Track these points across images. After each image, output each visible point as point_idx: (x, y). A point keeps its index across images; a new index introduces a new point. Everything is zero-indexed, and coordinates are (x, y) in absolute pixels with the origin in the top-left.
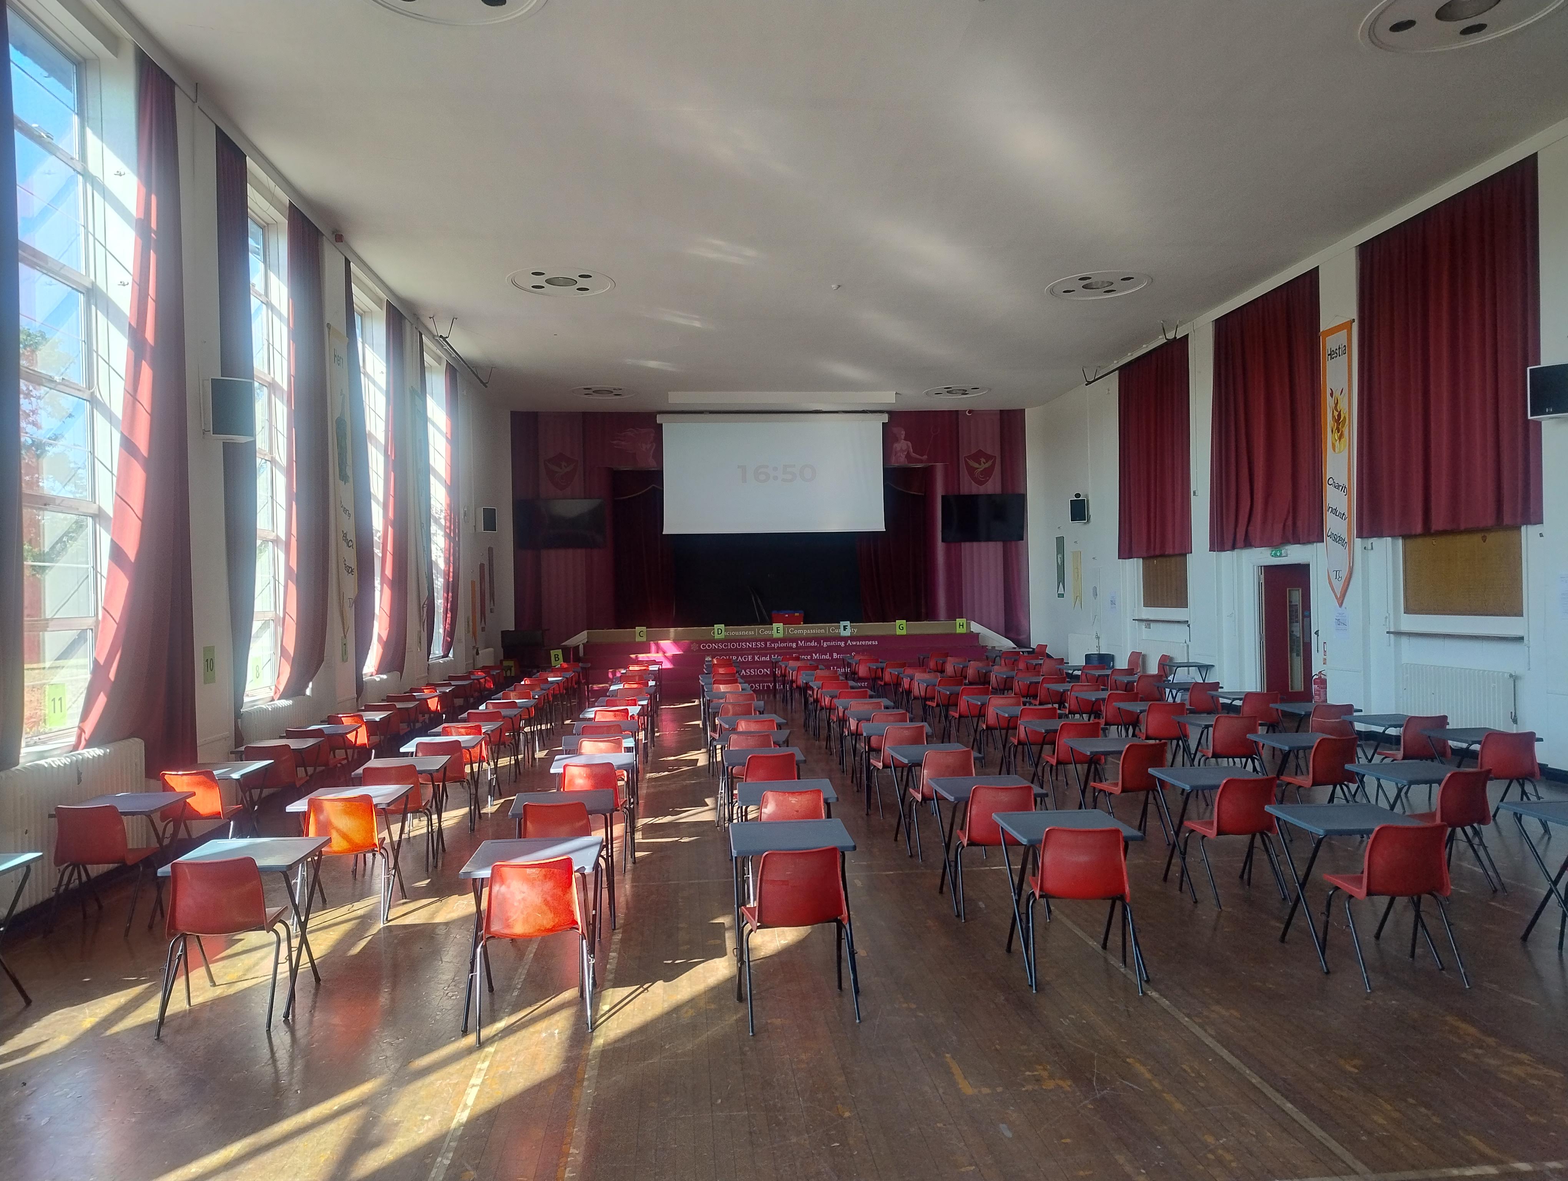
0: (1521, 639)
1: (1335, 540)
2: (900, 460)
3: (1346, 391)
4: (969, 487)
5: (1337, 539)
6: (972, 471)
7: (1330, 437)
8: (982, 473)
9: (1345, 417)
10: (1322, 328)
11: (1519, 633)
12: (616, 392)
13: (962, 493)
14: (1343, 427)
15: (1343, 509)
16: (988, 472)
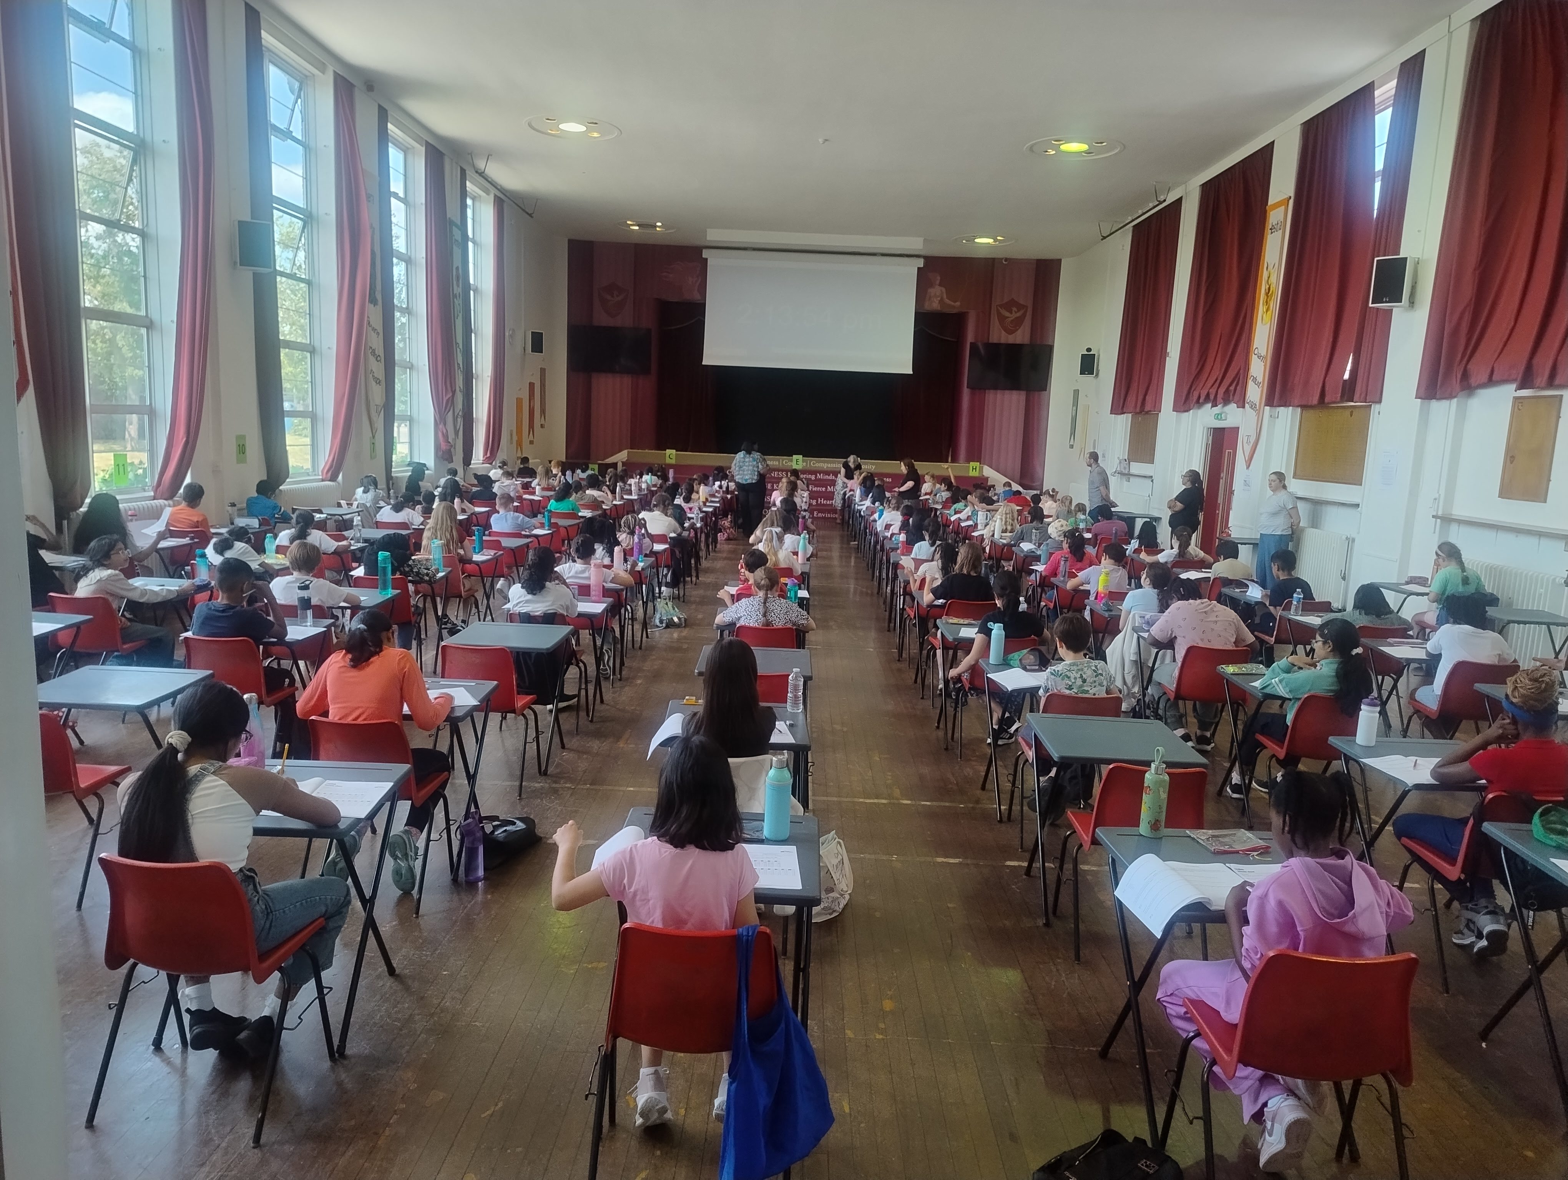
0: (1358, 505)
2: (934, 305)
3: (1276, 266)
4: (999, 336)
5: (1253, 406)
6: (1002, 319)
7: (1261, 308)
8: (1012, 322)
9: (1272, 292)
10: (1270, 203)
11: (1356, 500)
13: (991, 341)
14: (1270, 299)
15: (1260, 379)
16: (1018, 322)
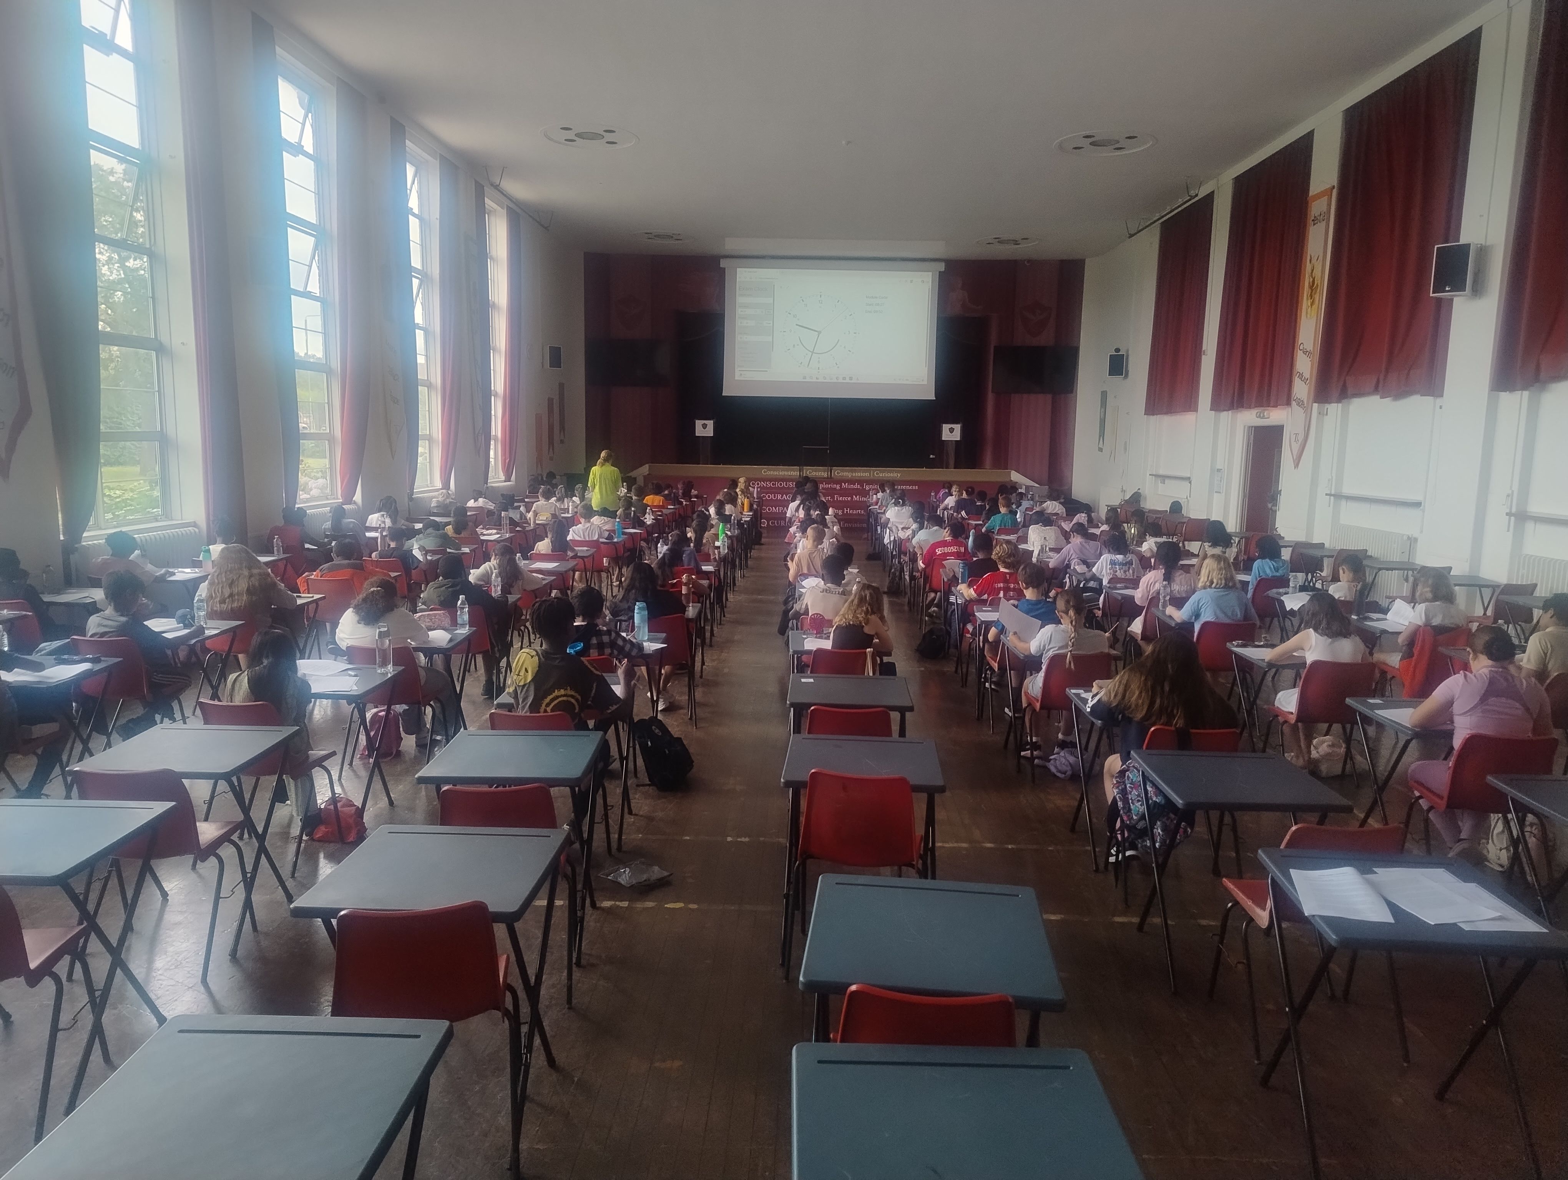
0: (1417, 505)
1: (1298, 404)
2: (956, 309)
3: (1321, 258)
4: (1022, 338)
5: (1300, 403)
6: (1026, 322)
7: (1305, 303)
8: (1036, 324)
9: (1317, 285)
10: (1311, 193)
11: (1418, 498)
12: (675, 237)
13: (1015, 344)
14: (1315, 293)
15: (1307, 375)
16: (1042, 324)
